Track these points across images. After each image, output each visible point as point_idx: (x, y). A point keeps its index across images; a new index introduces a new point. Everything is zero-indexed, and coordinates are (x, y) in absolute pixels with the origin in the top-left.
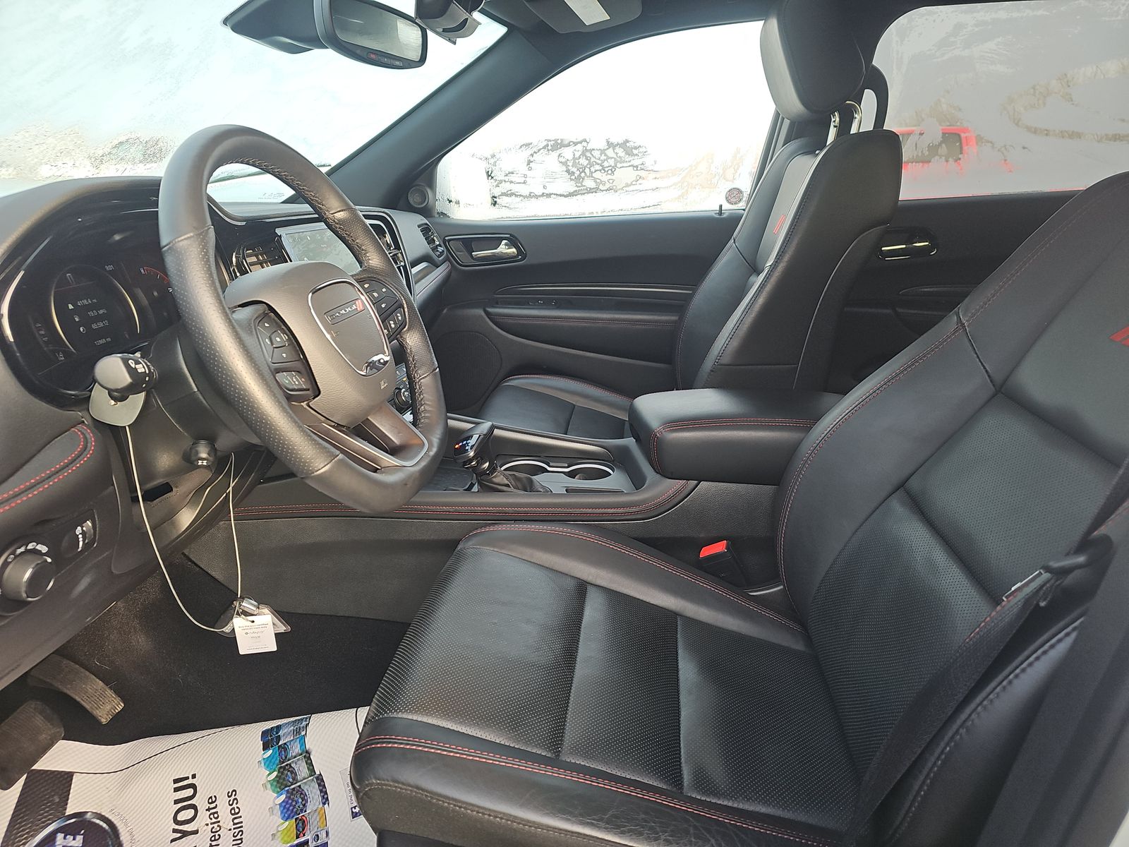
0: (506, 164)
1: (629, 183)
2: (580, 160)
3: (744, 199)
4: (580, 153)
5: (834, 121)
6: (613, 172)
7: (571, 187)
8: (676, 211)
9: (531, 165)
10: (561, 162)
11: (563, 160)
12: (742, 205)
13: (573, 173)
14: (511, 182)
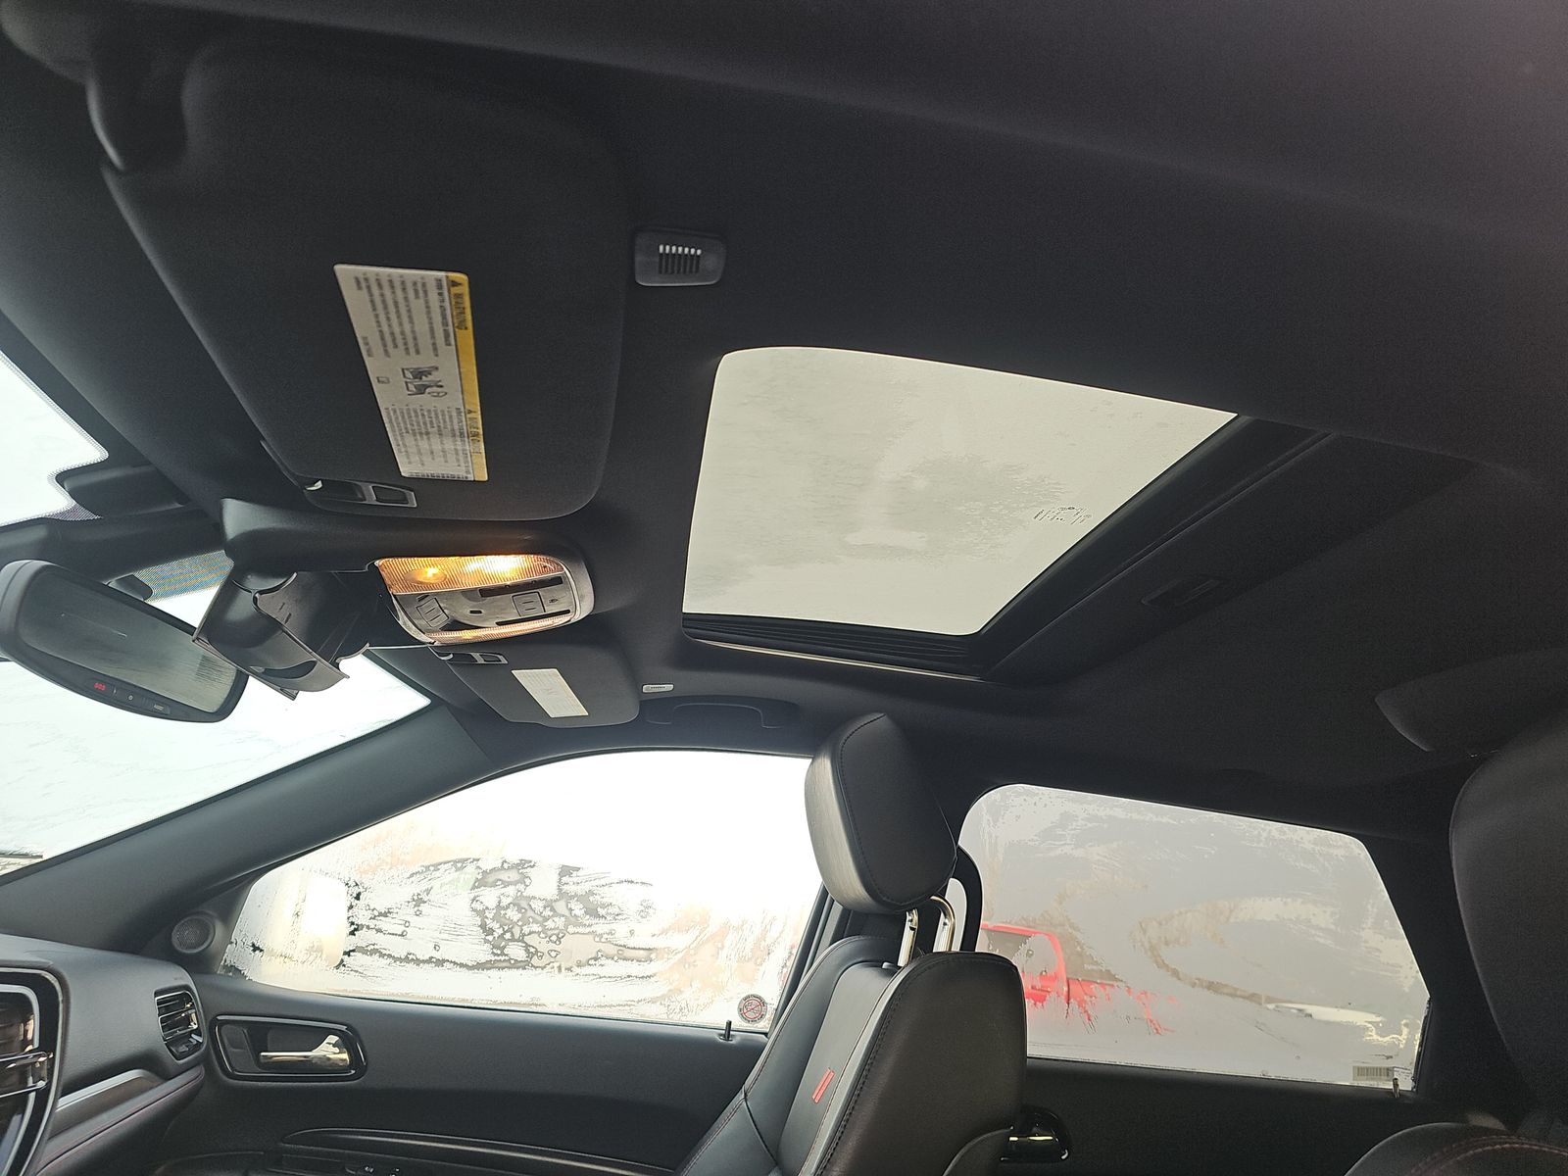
0: (378, 898)
1: (584, 961)
2: (509, 912)
3: (767, 1016)
4: (510, 900)
5: (911, 921)
6: (559, 939)
7: (484, 954)
8: (654, 1020)
9: (423, 907)
10: (474, 910)
11: (479, 907)
12: (764, 1025)
13: (491, 931)
14: (379, 931)
